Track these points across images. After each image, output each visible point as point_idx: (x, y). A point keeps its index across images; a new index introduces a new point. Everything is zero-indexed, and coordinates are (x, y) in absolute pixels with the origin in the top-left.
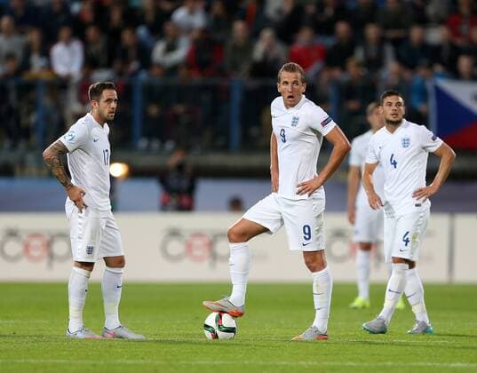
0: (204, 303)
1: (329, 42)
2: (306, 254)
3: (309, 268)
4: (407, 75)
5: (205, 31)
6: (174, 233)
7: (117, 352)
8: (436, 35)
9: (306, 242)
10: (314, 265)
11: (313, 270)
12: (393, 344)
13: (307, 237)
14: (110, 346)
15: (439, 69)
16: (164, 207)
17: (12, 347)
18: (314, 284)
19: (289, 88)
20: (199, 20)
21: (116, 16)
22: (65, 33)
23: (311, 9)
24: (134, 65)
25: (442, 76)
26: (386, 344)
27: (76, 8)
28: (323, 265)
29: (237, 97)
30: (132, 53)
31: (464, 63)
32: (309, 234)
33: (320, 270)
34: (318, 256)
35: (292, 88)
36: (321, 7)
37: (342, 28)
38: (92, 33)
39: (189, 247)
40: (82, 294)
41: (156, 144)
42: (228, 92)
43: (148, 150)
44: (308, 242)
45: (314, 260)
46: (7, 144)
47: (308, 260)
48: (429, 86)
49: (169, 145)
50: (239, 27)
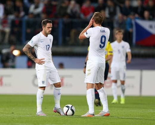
4: (125, 18)
8: (136, 3)
14: (13, 118)
15: (137, 16)
25: (138, 18)
30: (21, 9)
31: (146, 14)
48: (133, 22)
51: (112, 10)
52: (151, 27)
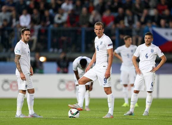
0: (69, 105)
1: (115, 15)
2: (105, 88)
3: (106, 93)
5: (73, 11)
6: (62, 81)
7: (43, 122)
8: (153, 12)
9: (105, 84)
10: (108, 92)
11: (107, 94)
12: (138, 119)
13: (105, 82)
14: (40, 120)
15: (154, 24)
16: (58, 72)
17: (6, 120)
18: (108, 99)
19: (98, 31)
20: (71, 7)
21: (42, 6)
22: (25, 12)
23: (109, 3)
24: (48, 23)
26: (136, 119)
27: (28, 3)
28: (111, 92)
29: (83, 34)
30: (48, 18)
32: (106, 81)
33: (110, 94)
34: (109, 89)
35: (99, 31)
36: (113, 2)
37: (120, 10)
38: (35, 11)
39: (67, 86)
40: (22, 102)
41: (56, 50)
42: (81, 32)
43: (53, 52)
44: (106, 84)
45: (108, 90)
46: (4, 50)
47: (106, 90)
48: (150, 30)
49: (61, 51)
50: (84, 10)
51: (130, 18)
52: (167, 34)
